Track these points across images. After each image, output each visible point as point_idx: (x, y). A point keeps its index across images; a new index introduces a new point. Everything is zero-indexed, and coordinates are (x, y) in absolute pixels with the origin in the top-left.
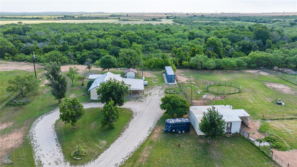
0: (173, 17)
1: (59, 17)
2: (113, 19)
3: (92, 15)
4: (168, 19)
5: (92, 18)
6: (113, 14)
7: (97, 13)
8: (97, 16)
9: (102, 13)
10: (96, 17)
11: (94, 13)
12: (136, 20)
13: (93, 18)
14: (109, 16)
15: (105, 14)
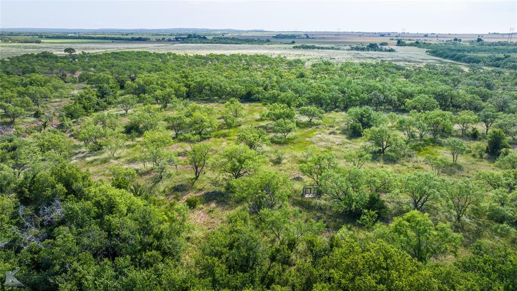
0: (413, 42)
1: (179, 38)
2: (281, 43)
3: (242, 35)
4: (401, 46)
5: (238, 40)
6: (279, 33)
7: (252, 31)
8: (249, 38)
9: (260, 32)
10: (247, 40)
11: (247, 32)
12: (333, 48)
13: (242, 40)
14: (273, 37)
15: (265, 34)
